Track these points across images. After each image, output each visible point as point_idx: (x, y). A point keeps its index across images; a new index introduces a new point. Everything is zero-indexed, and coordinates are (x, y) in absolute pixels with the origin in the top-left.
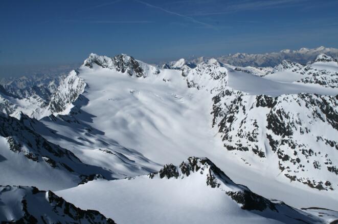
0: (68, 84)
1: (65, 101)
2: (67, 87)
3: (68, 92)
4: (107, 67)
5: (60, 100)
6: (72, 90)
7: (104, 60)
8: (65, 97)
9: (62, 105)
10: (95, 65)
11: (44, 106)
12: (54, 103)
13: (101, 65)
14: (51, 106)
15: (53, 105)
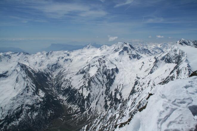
0: (173, 52)
1: (173, 59)
2: (173, 53)
3: (174, 55)
4: (190, 45)
5: (170, 58)
6: (176, 54)
7: (189, 42)
8: (173, 57)
9: (171, 61)
10: (184, 44)
11: (162, 60)
12: (167, 59)
13: (187, 44)
14: (165, 60)
15: (166, 60)
